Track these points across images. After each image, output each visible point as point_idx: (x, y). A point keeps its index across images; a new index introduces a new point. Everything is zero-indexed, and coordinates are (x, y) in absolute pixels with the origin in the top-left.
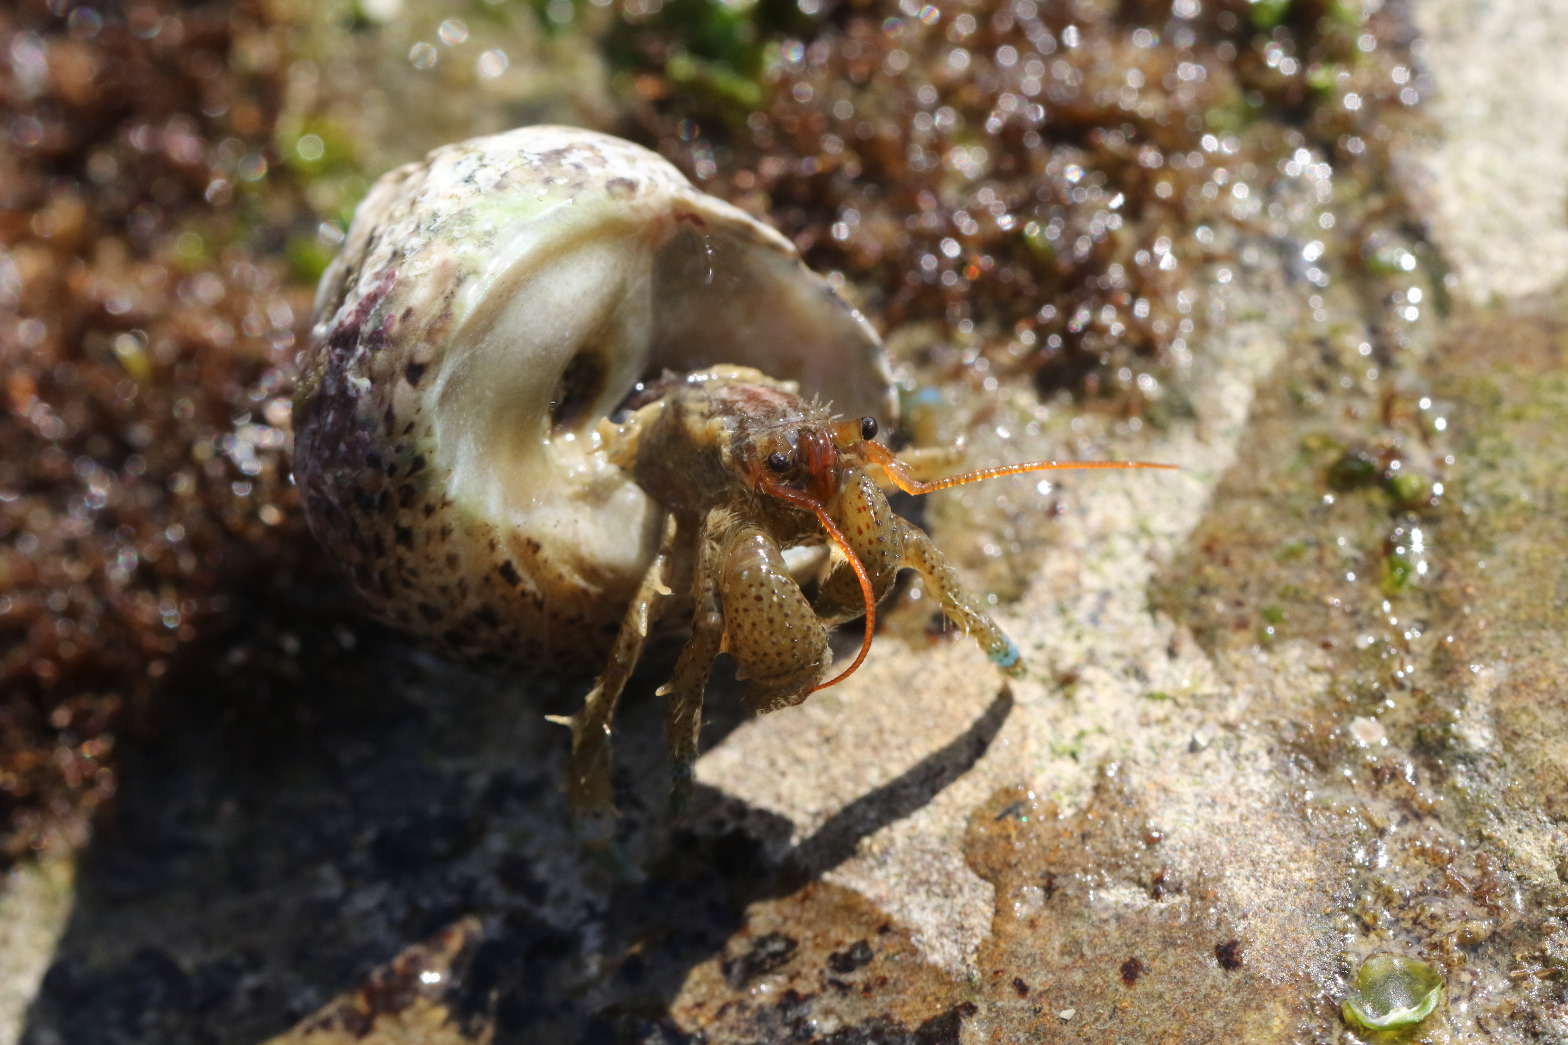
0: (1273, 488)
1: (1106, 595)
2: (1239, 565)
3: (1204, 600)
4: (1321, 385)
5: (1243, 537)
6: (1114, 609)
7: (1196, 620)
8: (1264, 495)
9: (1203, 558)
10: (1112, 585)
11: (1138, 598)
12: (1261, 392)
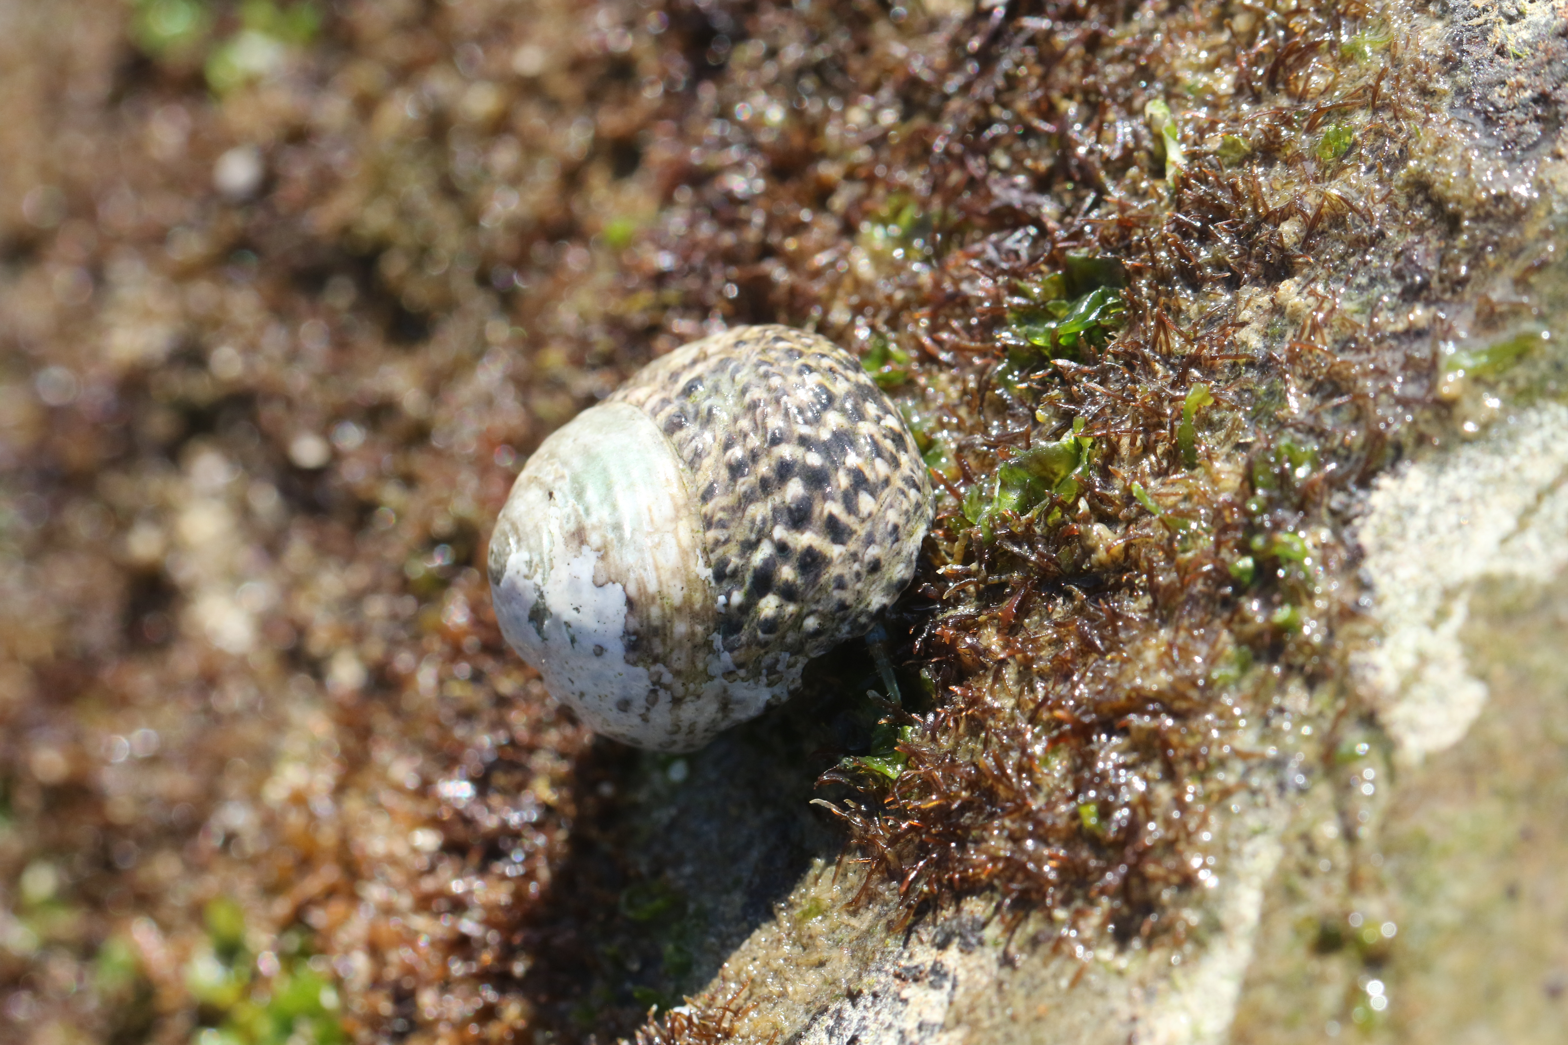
0: (1276, 970)
4: (1307, 873)
5: (1259, 1019)
8: (1272, 978)
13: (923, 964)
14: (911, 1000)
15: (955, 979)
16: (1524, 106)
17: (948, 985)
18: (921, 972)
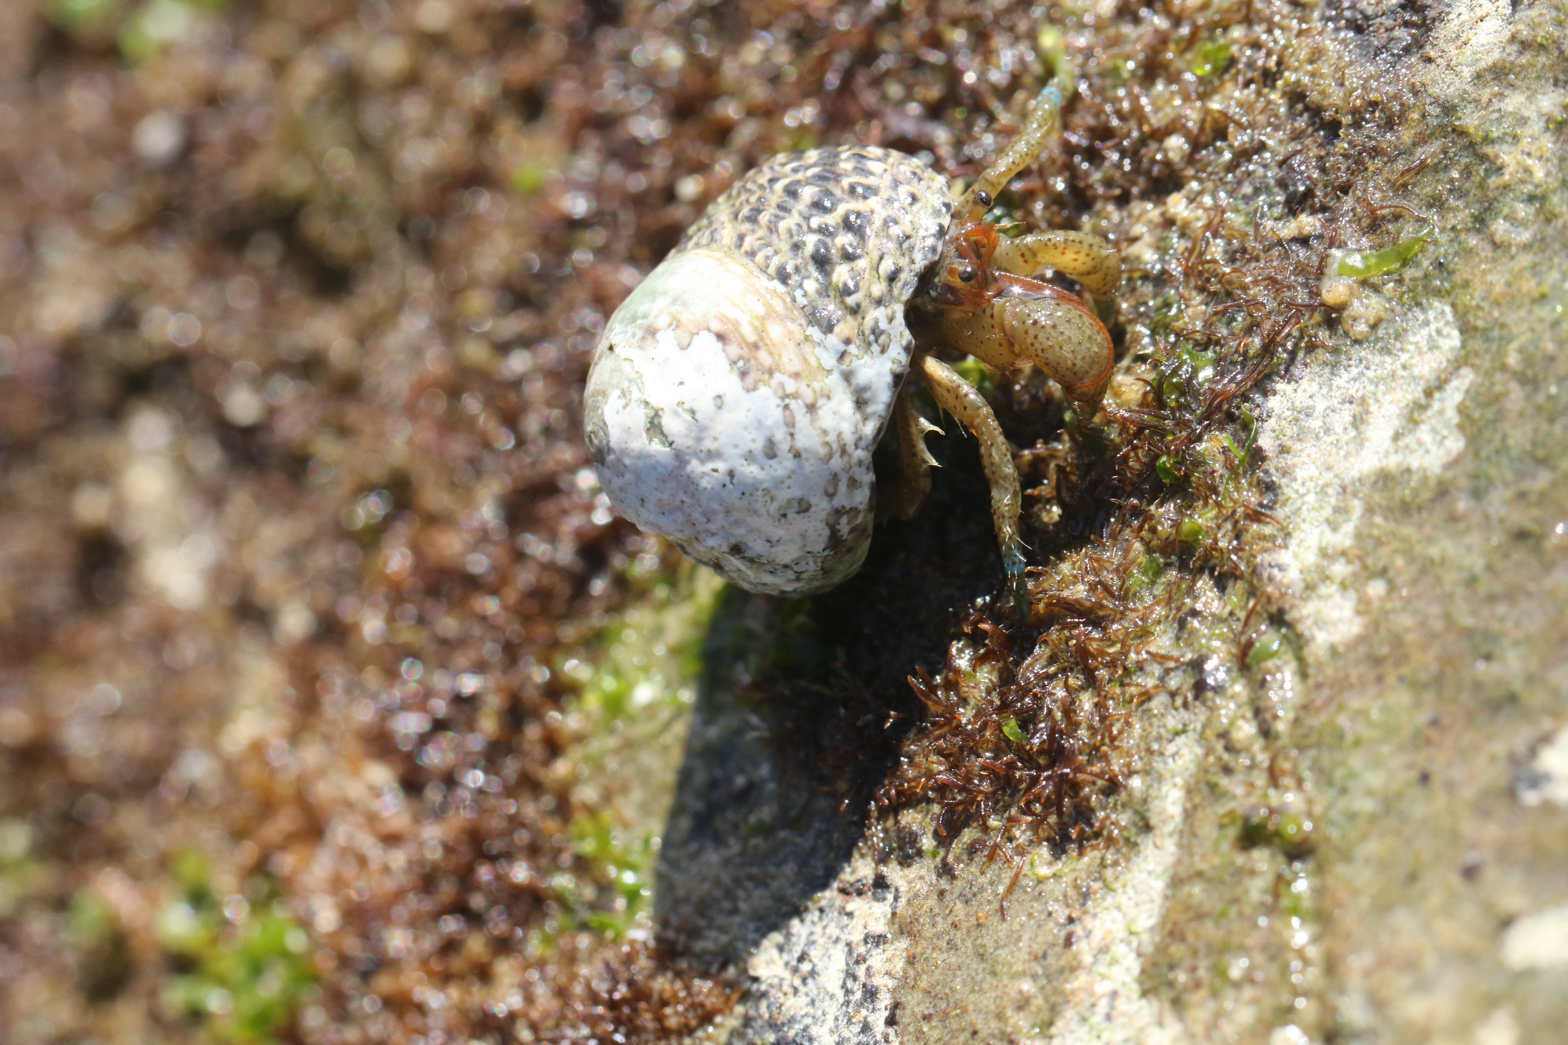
0: (1203, 866)
1: (1114, 995)
2: (1191, 938)
3: (1171, 976)
4: (1227, 770)
5: (1190, 914)
6: (1121, 1005)
7: (1171, 994)
8: (1200, 874)
9: (1168, 941)
10: (1117, 986)
11: (1135, 989)
12: (1189, 792)
13: (865, 877)
14: (856, 914)
15: (897, 890)
16: (1392, 12)
17: (890, 897)
18: (864, 885)
